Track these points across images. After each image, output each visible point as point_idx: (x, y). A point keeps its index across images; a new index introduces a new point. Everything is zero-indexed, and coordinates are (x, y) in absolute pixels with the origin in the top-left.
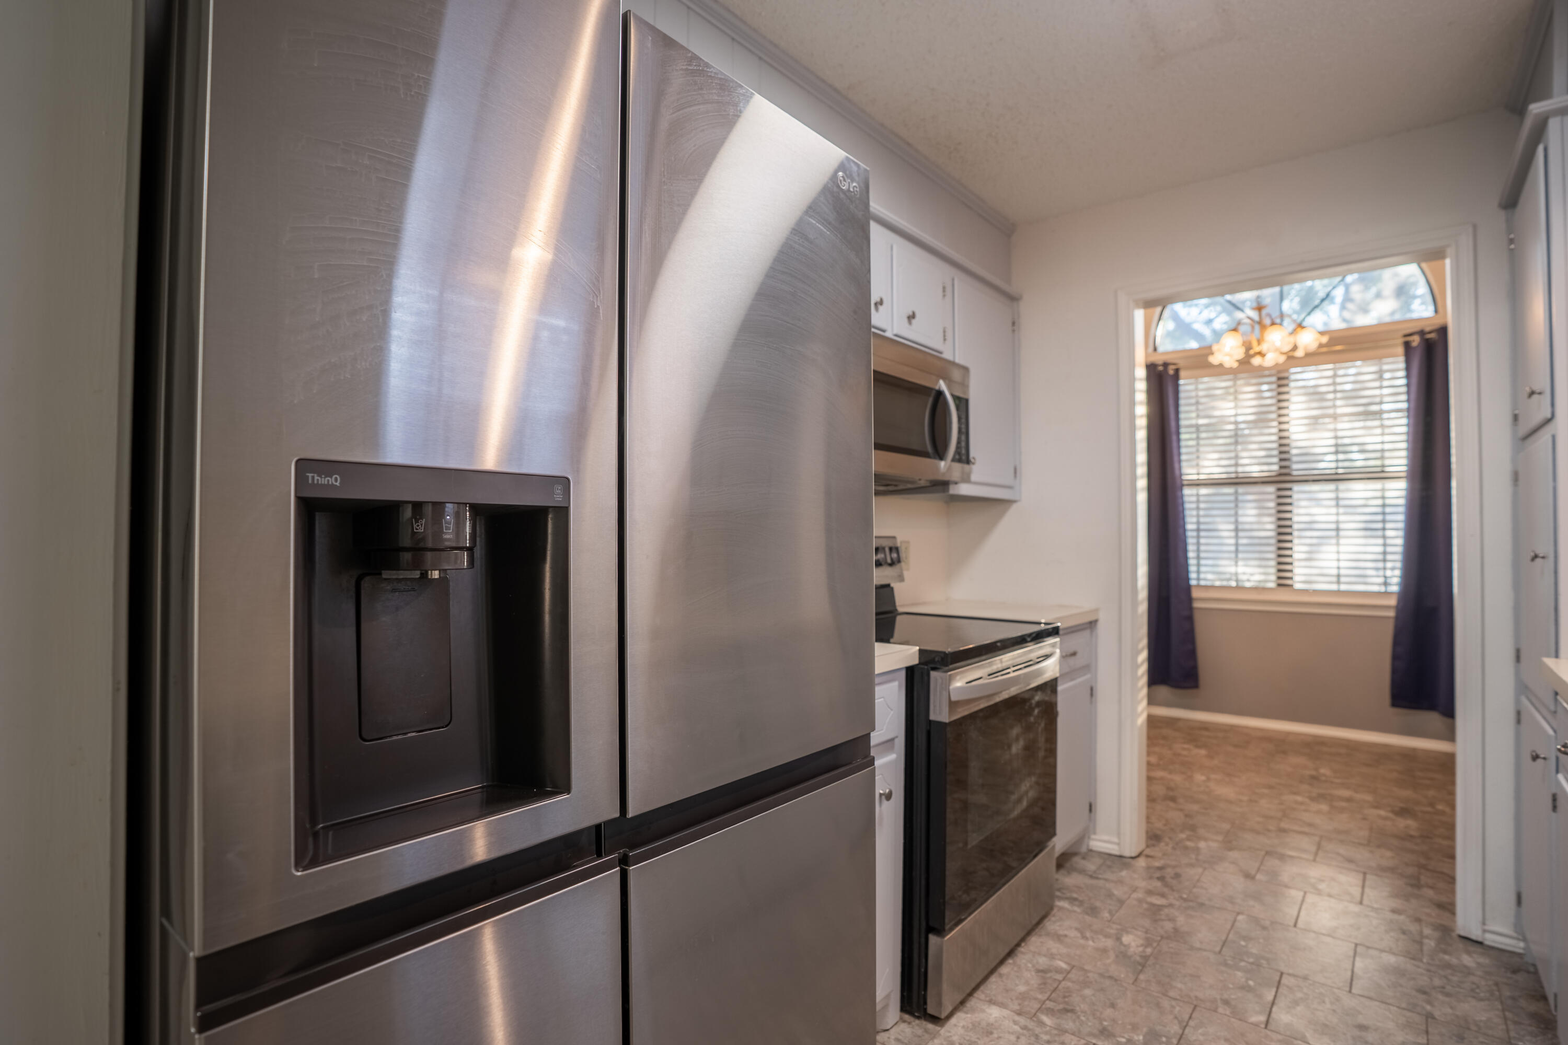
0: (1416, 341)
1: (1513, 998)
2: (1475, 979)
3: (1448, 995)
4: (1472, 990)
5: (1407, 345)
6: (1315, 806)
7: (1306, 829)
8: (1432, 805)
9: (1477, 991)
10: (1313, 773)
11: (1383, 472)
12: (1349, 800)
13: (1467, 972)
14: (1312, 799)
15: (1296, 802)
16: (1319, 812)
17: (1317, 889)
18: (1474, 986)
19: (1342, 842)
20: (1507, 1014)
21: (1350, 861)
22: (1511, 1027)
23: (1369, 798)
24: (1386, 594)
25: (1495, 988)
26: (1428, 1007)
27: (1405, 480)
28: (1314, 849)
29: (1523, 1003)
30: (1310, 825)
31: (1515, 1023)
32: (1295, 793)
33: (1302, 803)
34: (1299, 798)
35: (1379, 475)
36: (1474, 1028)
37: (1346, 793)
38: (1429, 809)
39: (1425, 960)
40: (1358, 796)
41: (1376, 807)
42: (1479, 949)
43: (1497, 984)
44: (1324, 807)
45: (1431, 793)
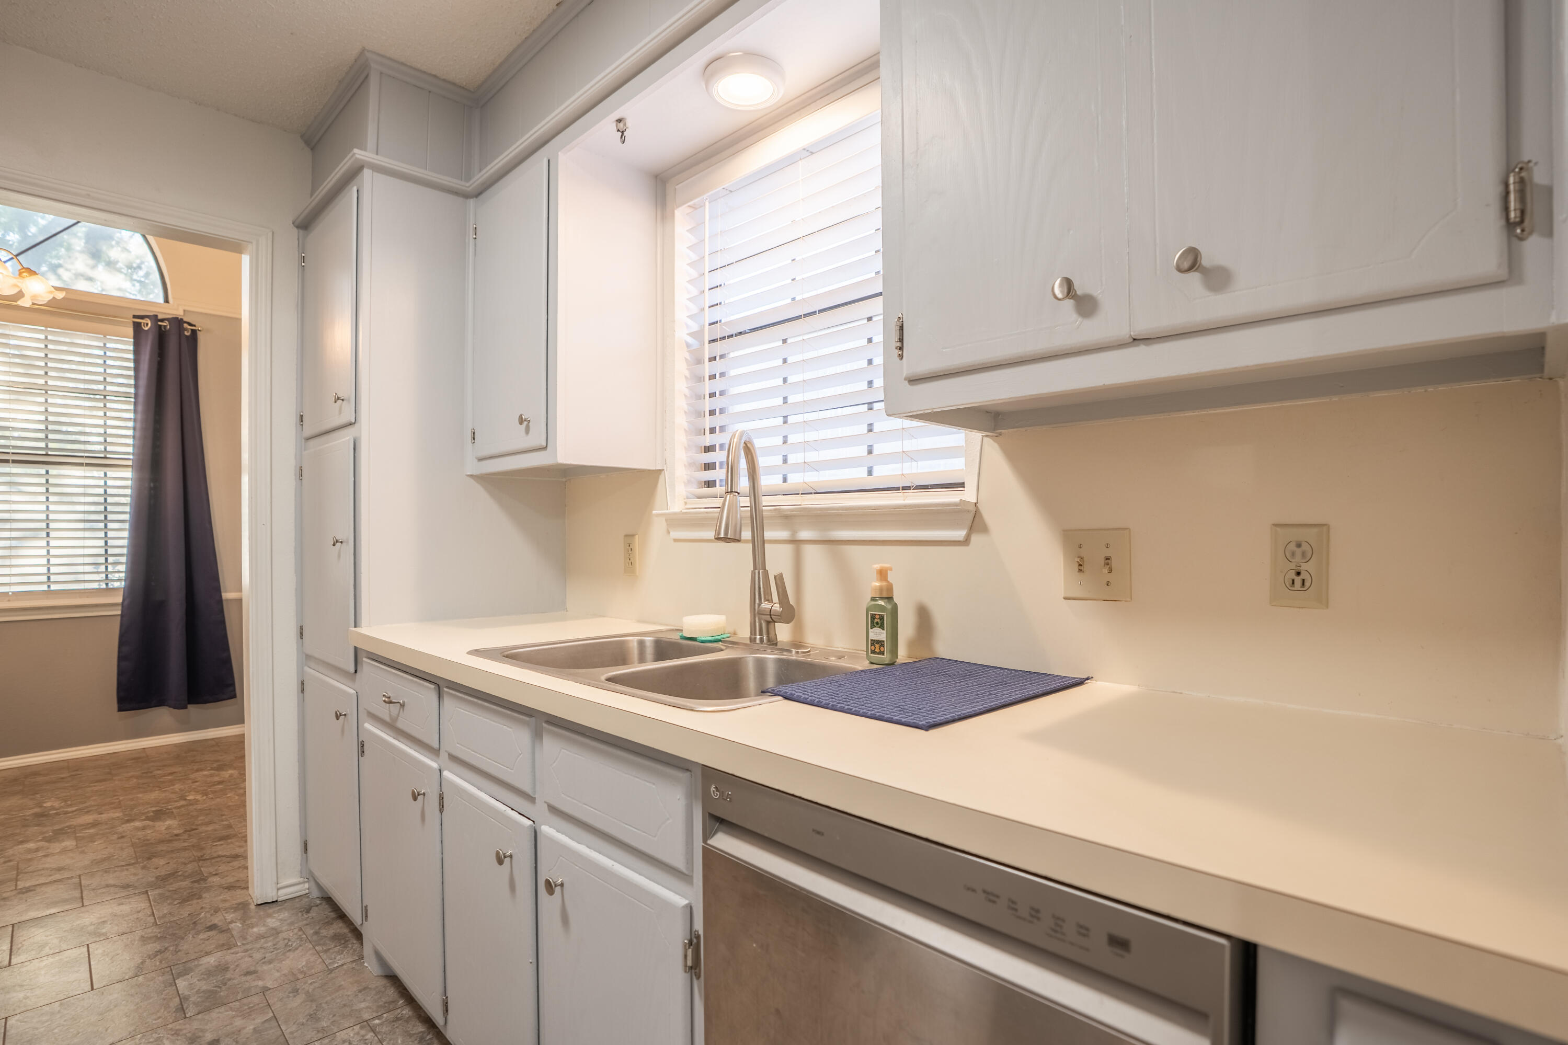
0: (147, 325)
1: (317, 933)
2: (284, 935)
3: (270, 962)
4: (286, 945)
5: (137, 327)
6: (56, 847)
7: (57, 876)
8: (183, 798)
9: (290, 943)
10: (37, 810)
11: (105, 458)
12: (95, 824)
13: (276, 932)
14: (49, 840)
15: (30, 851)
16: (64, 851)
17: (101, 935)
18: (286, 941)
19: (106, 871)
20: (317, 948)
21: (126, 887)
22: (324, 957)
23: (118, 814)
24: (108, 590)
25: (300, 933)
26: (260, 983)
27: (130, 469)
28: (77, 894)
29: (324, 932)
30: (60, 869)
31: (326, 951)
32: (22, 842)
33: (37, 850)
34: (31, 845)
35: (101, 461)
36: (300, 976)
37: (89, 818)
38: (182, 803)
39: (239, 944)
40: (104, 817)
41: (128, 821)
42: (275, 908)
43: (300, 929)
44: (69, 843)
45: (177, 787)
